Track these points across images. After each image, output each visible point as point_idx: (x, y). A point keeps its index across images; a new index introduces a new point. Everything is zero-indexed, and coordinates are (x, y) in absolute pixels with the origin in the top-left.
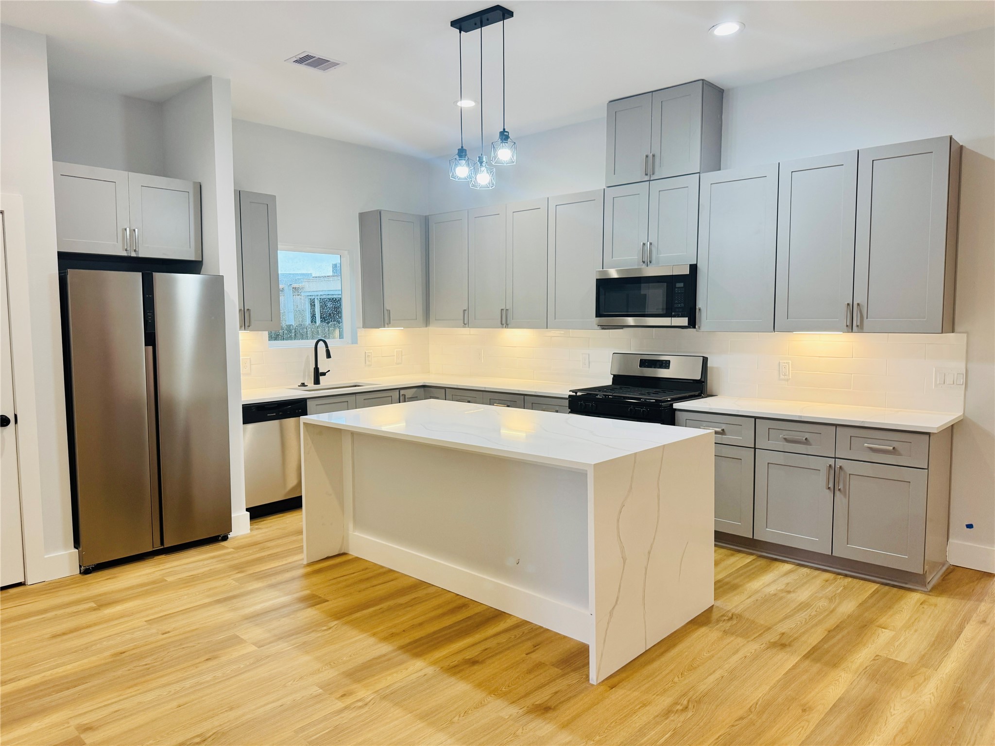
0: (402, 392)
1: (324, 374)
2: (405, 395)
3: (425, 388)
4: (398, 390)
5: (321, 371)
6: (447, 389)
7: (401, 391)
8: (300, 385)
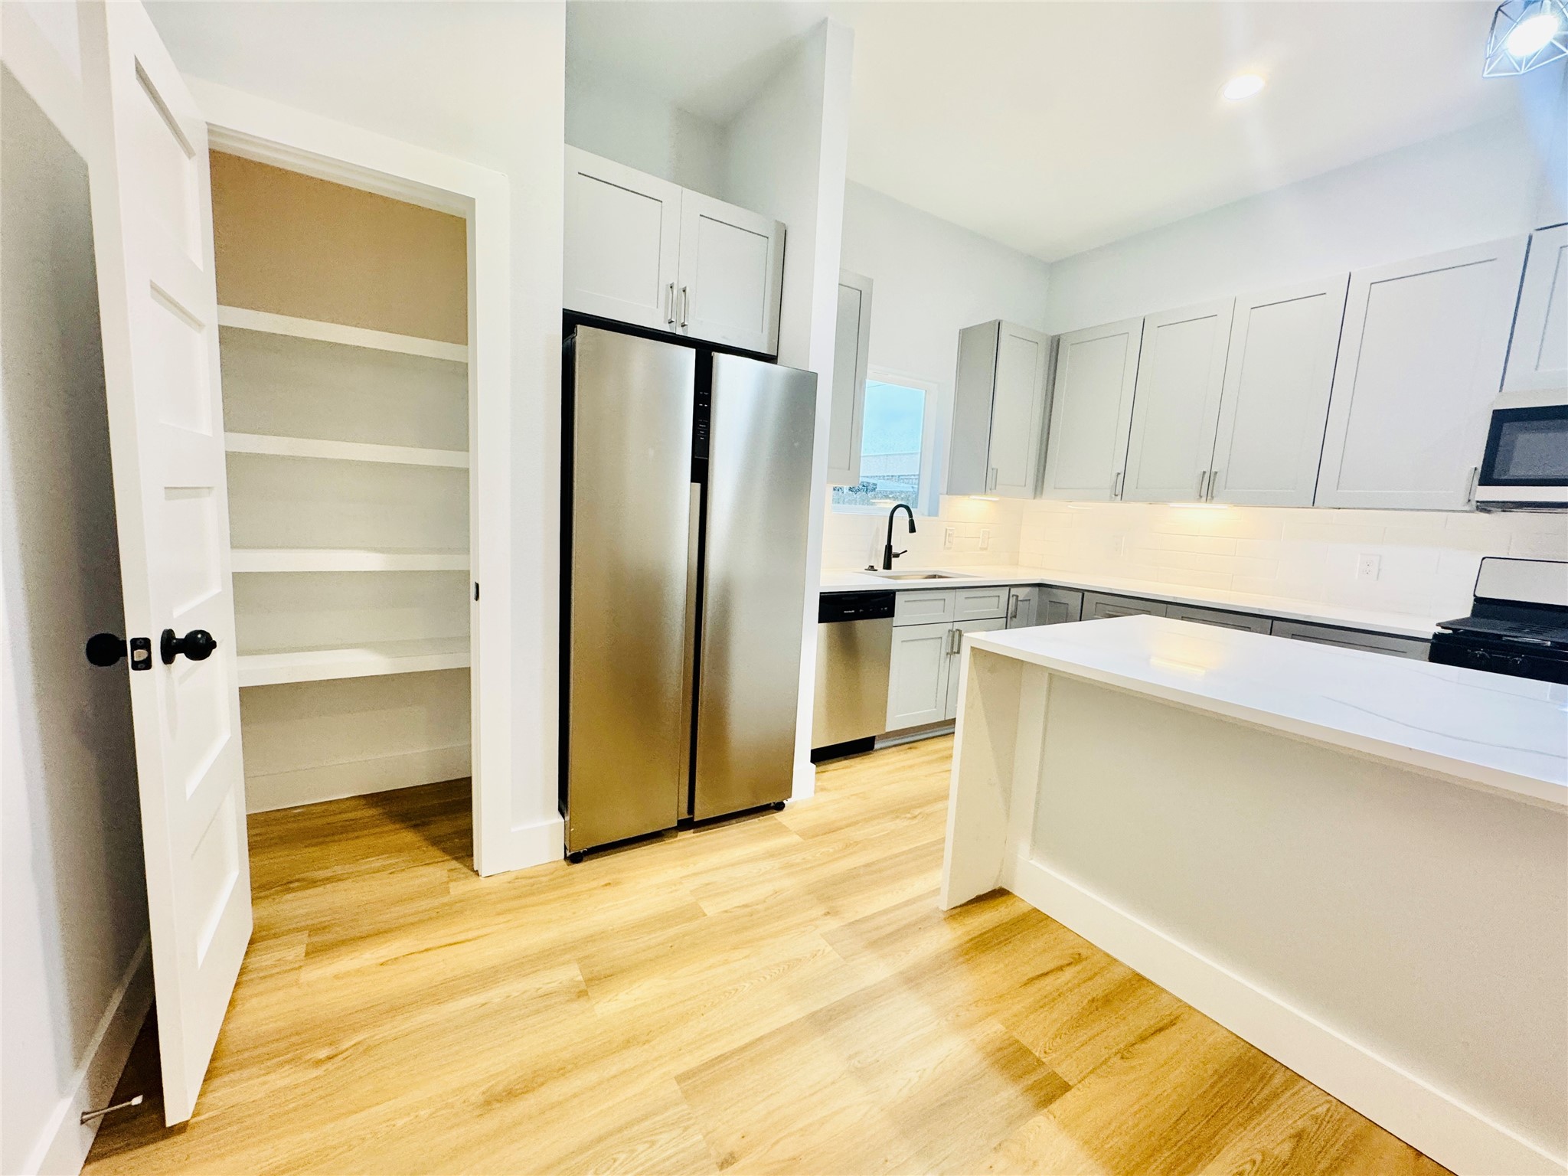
0: (1014, 591)
1: (897, 556)
2: (1017, 596)
3: (1041, 588)
4: (1008, 588)
5: (895, 550)
6: (1086, 593)
7: (1012, 589)
8: (867, 568)
